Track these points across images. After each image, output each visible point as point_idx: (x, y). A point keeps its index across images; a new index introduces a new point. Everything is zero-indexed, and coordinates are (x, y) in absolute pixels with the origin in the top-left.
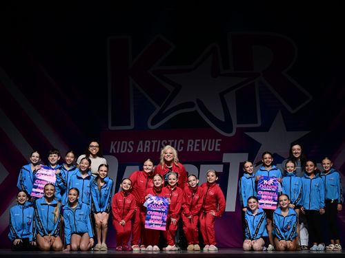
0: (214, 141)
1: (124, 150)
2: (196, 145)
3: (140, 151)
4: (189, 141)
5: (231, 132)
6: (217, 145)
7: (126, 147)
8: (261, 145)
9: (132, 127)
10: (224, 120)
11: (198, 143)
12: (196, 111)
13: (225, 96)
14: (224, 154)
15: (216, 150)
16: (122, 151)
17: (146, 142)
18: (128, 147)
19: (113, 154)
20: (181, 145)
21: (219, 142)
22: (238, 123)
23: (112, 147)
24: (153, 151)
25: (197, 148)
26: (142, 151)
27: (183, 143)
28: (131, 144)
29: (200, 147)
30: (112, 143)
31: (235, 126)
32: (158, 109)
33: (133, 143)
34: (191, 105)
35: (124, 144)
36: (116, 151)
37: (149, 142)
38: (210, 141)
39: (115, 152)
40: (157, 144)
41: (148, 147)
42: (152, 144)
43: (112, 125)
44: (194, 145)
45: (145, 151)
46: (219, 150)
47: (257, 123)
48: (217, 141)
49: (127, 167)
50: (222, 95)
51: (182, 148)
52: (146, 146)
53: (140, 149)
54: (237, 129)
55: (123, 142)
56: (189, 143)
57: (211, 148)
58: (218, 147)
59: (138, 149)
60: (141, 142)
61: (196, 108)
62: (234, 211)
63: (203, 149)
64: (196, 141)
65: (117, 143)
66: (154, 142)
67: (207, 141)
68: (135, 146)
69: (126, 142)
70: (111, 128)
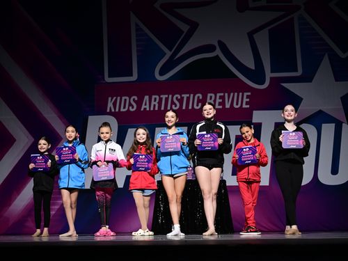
0: (241, 94)
1: (124, 108)
2: (218, 100)
3: (145, 109)
4: (209, 95)
5: (263, 83)
6: (245, 100)
7: (127, 104)
8: (302, 99)
9: (134, 77)
10: (254, 68)
11: (220, 97)
12: (217, 56)
13: (254, 36)
14: (254, 112)
15: (244, 106)
16: (122, 110)
17: (154, 97)
18: (130, 104)
19: (111, 114)
20: (199, 101)
21: (248, 97)
22: (272, 72)
23: (110, 105)
24: (163, 108)
25: (220, 104)
26: (148, 109)
27: (201, 98)
28: (134, 100)
29: (223, 104)
30: (110, 99)
31: (269, 75)
32: (169, 54)
33: (136, 99)
34: (210, 48)
35: (125, 100)
36: (115, 109)
37: (157, 97)
38: (236, 94)
39: (113, 110)
40: (167, 99)
41: (156, 104)
42: (161, 100)
43: (109, 77)
44: (215, 101)
45: (152, 109)
46: (248, 106)
47: (296, 70)
48: (246, 94)
49: (129, 130)
50: (251, 35)
51: (200, 104)
52: (153, 103)
53: (145, 106)
54: (271, 78)
55: (123, 98)
56: (208, 98)
57: (237, 104)
58: (247, 103)
59: (143, 107)
60: (147, 98)
61: (218, 52)
62: (268, 184)
63: (228, 106)
64: (218, 95)
65: (116, 100)
66: (164, 97)
67: (232, 94)
68: (139, 103)
69: (127, 98)
70: (108, 80)
